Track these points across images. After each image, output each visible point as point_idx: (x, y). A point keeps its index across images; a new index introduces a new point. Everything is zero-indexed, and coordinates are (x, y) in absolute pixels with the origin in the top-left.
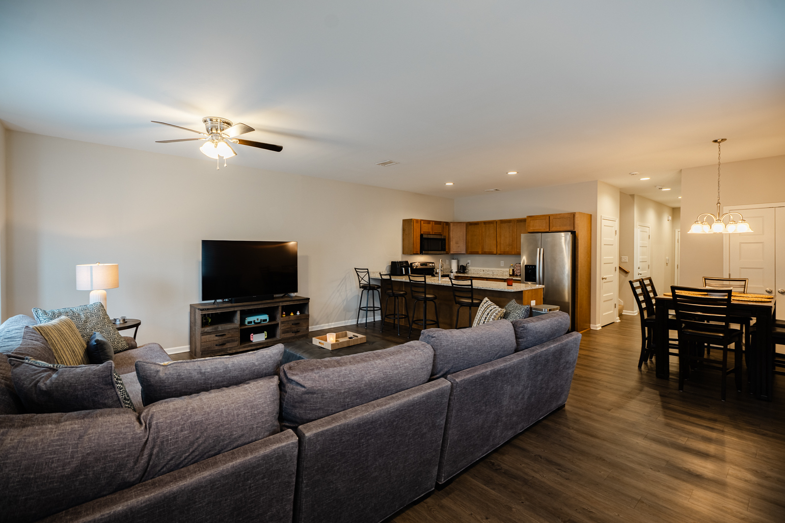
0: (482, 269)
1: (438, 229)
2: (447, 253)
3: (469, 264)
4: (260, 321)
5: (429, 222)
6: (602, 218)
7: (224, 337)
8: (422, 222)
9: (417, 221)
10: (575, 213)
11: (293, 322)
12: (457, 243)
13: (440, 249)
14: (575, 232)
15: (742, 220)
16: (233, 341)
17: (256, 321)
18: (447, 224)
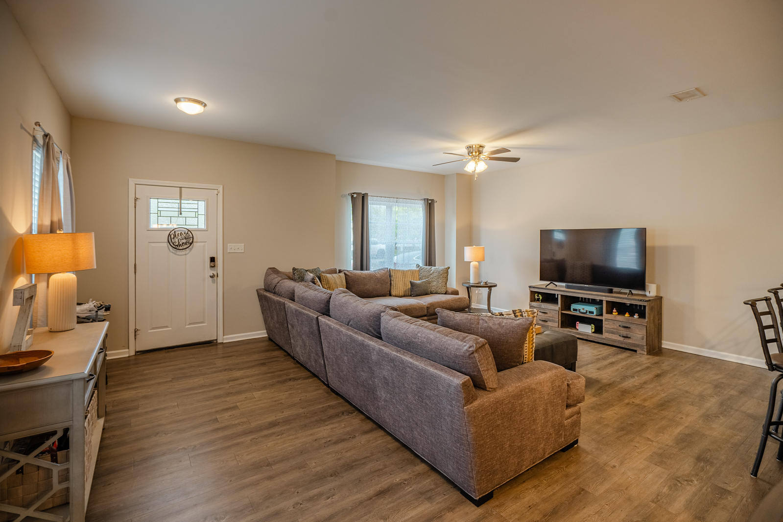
4: (585, 311)
7: (546, 315)
11: (620, 323)
16: (553, 321)
17: (582, 311)
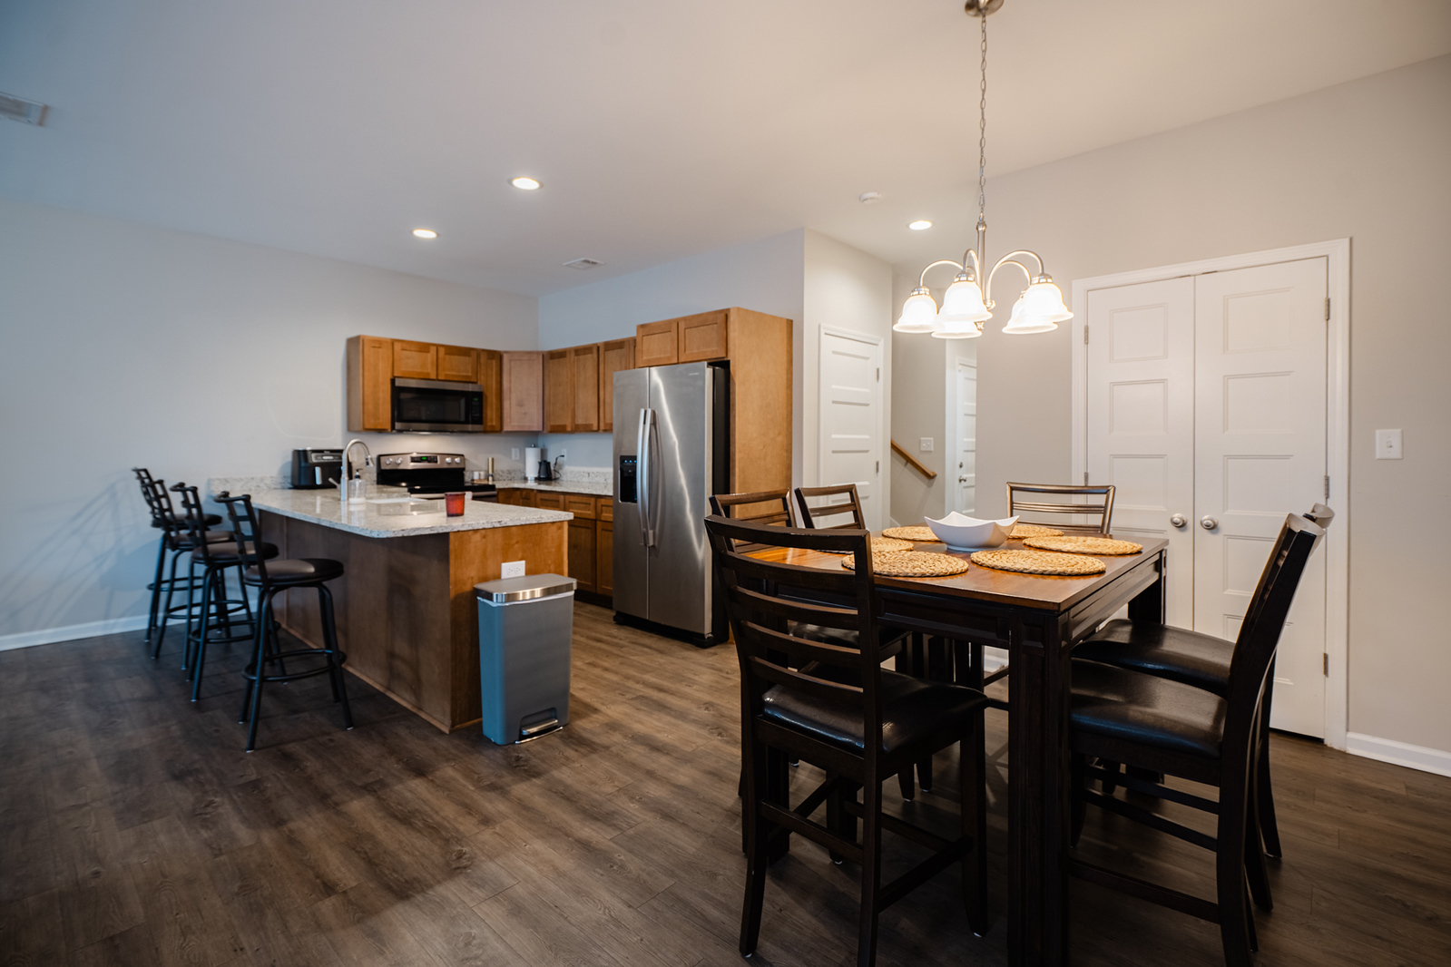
0: (587, 469)
1: (460, 368)
2: (498, 430)
3: (565, 459)
5: (424, 347)
6: (823, 331)
8: (398, 347)
9: (378, 343)
10: (728, 310)
12: (520, 404)
13: (463, 419)
14: (729, 362)
15: (1043, 274)
18: (496, 356)
